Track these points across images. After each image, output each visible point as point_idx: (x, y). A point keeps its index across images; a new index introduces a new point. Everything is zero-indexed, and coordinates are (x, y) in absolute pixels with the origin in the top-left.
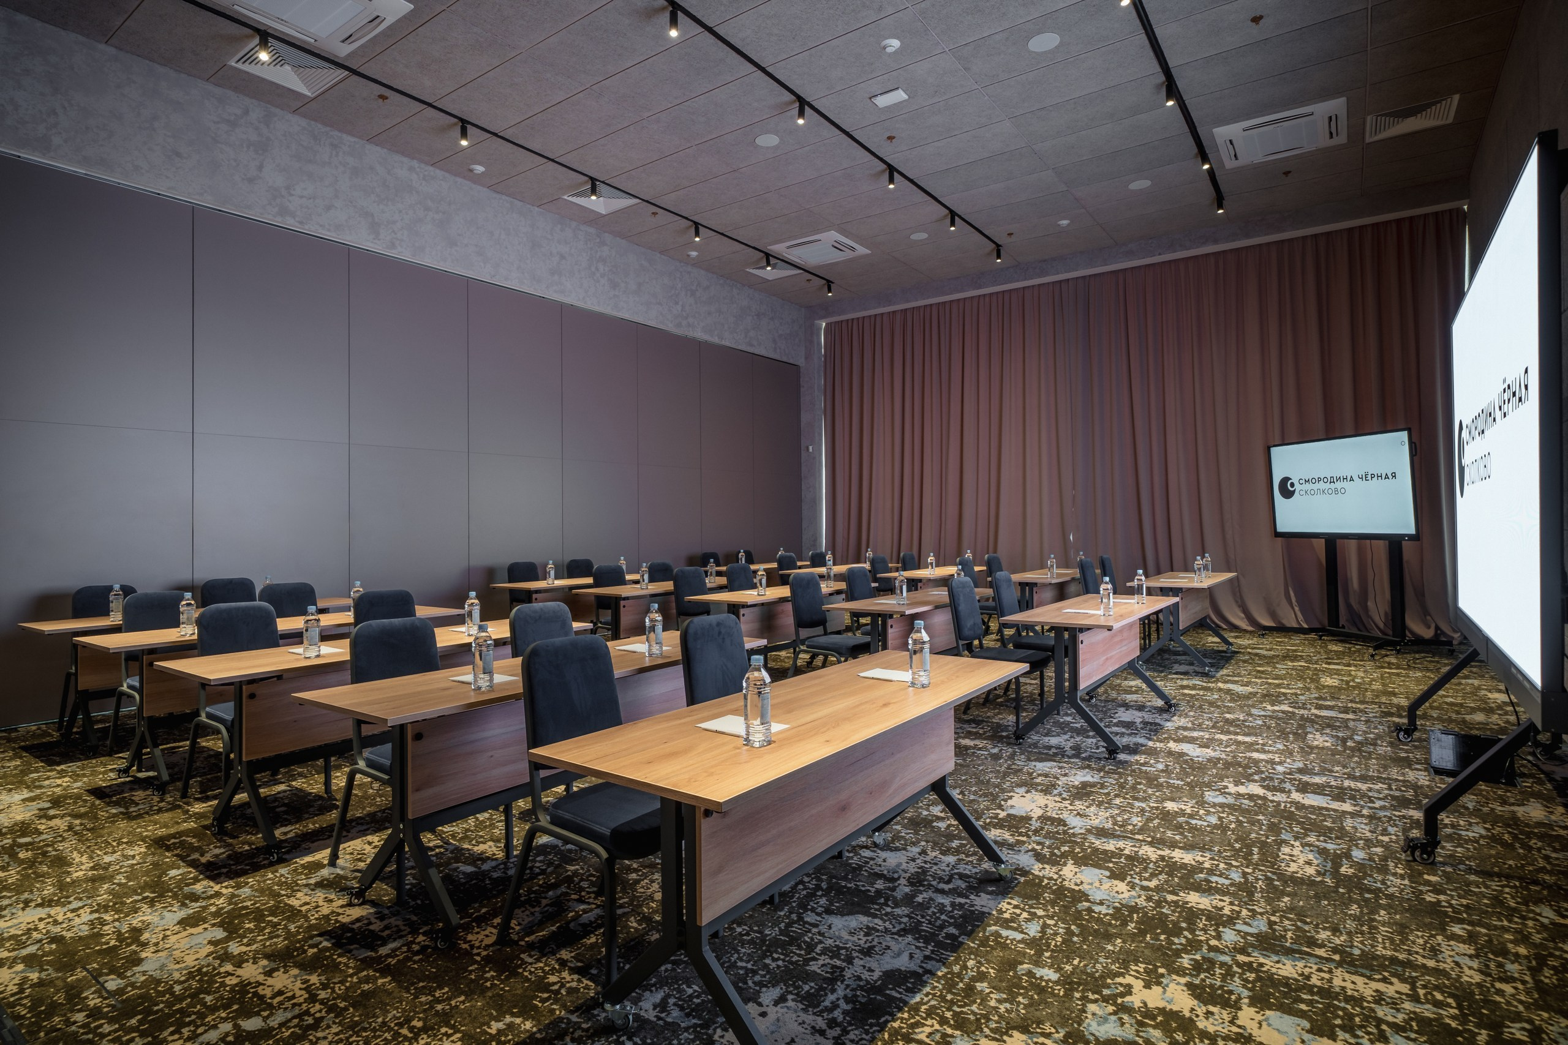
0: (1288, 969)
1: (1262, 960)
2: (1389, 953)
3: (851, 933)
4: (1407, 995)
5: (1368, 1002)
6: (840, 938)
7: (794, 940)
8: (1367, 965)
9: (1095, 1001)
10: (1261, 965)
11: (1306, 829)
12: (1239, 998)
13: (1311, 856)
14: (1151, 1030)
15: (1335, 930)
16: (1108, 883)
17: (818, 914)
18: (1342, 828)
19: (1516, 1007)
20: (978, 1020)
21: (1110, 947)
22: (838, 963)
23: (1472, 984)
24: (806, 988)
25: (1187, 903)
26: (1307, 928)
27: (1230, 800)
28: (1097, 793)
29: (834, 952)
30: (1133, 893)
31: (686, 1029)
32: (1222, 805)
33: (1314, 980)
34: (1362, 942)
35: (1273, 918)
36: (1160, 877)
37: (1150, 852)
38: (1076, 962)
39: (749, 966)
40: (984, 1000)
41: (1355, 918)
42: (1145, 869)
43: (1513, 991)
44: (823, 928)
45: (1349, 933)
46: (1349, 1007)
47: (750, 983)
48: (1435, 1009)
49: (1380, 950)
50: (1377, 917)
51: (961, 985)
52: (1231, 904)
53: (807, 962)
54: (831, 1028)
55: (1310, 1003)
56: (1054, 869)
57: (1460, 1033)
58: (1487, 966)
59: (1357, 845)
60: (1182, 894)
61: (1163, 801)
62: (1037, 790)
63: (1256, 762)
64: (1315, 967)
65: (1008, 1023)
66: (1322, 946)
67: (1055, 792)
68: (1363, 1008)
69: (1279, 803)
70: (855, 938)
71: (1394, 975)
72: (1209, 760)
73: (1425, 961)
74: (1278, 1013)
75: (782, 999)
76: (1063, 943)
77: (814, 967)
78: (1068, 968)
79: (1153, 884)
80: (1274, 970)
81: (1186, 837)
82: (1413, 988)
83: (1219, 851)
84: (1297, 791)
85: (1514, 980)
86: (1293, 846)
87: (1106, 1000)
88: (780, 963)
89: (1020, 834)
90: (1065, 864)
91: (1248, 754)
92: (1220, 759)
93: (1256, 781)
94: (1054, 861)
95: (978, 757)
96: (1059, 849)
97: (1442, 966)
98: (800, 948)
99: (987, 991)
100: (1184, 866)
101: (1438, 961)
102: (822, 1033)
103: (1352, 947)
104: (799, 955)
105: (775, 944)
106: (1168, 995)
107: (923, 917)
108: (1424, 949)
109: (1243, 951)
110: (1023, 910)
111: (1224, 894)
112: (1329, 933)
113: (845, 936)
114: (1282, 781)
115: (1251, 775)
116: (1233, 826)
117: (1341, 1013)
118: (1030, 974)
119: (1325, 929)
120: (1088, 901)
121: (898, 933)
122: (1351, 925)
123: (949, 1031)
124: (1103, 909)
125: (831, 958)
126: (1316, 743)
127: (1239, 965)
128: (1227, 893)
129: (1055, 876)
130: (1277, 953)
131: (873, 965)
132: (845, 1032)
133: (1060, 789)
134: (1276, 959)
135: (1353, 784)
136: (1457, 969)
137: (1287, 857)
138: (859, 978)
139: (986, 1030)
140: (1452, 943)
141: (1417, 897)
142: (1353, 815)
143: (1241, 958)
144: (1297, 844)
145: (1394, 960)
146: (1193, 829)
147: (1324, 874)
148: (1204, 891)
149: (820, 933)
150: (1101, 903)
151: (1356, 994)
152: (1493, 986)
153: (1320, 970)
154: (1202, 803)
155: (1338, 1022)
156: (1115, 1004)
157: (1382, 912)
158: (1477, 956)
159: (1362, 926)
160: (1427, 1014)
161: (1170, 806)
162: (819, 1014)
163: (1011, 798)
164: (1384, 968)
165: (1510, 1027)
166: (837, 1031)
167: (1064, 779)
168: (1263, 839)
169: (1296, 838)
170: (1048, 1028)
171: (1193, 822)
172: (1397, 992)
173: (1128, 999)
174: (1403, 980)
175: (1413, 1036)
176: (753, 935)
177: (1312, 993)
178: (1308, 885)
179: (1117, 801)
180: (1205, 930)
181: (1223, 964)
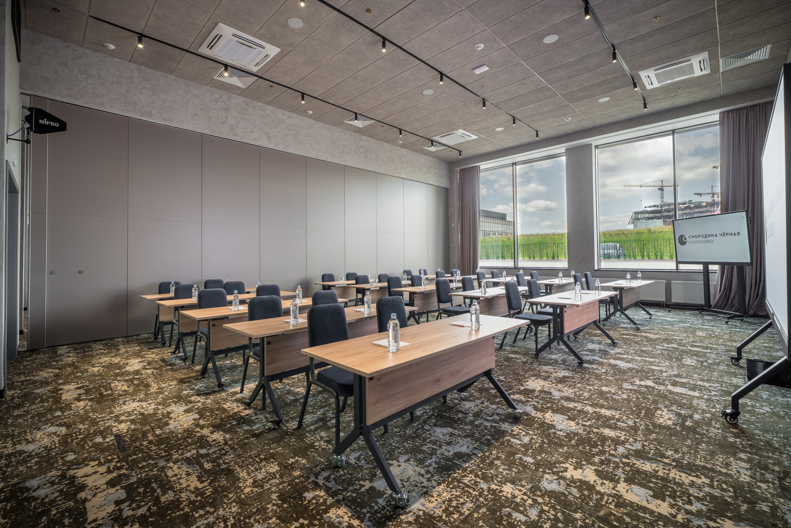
0: (648, 467)
1: (635, 462)
2: (702, 464)
3: (443, 435)
4: (707, 484)
5: (686, 486)
6: (438, 437)
7: (418, 436)
8: (690, 469)
9: (549, 473)
10: (635, 464)
11: (672, 403)
12: (620, 478)
13: (671, 416)
14: (572, 488)
15: (676, 451)
16: (566, 422)
17: (430, 426)
18: (691, 403)
19: (766, 495)
20: (492, 477)
21: (561, 450)
22: (435, 447)
23: (744, 482)
24: (420, 456)
25: (603, 433)
26: (661, 449)
27: (636, 388)
28: (570, 381)
29: (434, 442)
30: (578, 427)
31: (366, 469)
32: (631, 390)
33: (660, 473)
34: (689, 458)
35: (645, 443)
36: (592, 421)
37: (590, 409)
38: (543, 456)
39: (397, 445)
40: (497, 468)
41: (688, 446)
42: (586, 417)
43: (766, 487)
44: (431, 432)
45: (684, 453)
46: (675, 487)
47: (396, 452)
48: (721, 492)
49: (698, 462)
50: (700, 447)
51: (488, 461)
52: (625, 435)
53: (422, 445)
54: (427, 474)
55: (655, 483)
56: (542, 414)
57: (732, 504)
58: (755, 474)
59: (697, 413)
60: (601, 429)
61: (601, 386)
62: (541, 379)
63: (653, 371)
64: (662, 467)
65: (506, 479)
66: (668, 458)
67: (549, 380)
68: (682, 488)
69: (660, 390)
70: (445, 437)
71: (702, 474)
72: (629, 369)
73: (721, 469)
74: (638, 487)
75: (408, 460)
76: (539, 447)
77: (424, 448)
78: (539, 458)
79: (587, 424)
80: (640, 467)
81: (609, 403)
82: (712, 481)
83: (625, 411)
84: (671, 385)
85: (768, 482)
86: (663, 411)
87: (554, 473)
88: (410, 445)
89: (529, 398)
90: (547, 412)
91: (650, 367)
92: (635, 368)
93: (651, 379)
94: (542, 410)
95: (516, 362)
96: (546, 405)
97: (730, 472)
98: (420, 439)
99: (499, 464)
100: (605, 416)
101: (728, 470)
102: (423, 476)
103: (683, 459)
104: (419, 443)
105: (410, 437)
106: (585, 473)
107: (477, 430)
108: (722, 464)
109: (626, 457)
110: (523, 431)
111: (623, 430)
112: (672, 452)
113: (441, 436)
114: (665, 380)
115: (649, 376)
116: (634, 399)
117: (670, 489)
118: (521, 459)
119: (671, 450)
120: (555, 429)
121: (464, 437)
122: (685, 449)
123: (478, 480)
124: (561, 433)
125: (433, 445)
126: (687, 363)
127: (622, 463)
128: (625, 430)
129: (541, 417)
130: (643, 459)
131: (451, 449)
132: (433, 476)
133: (552, 378)
134: (643, 462)
135: (702, 383)
136: (738, 474)
137: (659, 416)
138: (443, 454)
139: (495, 481)
140: (738, 462)
141: (724, 439)
142: (698, 398)
143: (625, 460)
144: (666, 410)
145: (704, 467)
146: (613, 400)
147: (677, 425)
148: (613, 428)
149: (430, 434)
150: (561, 430)
151: (680, 481)
152: (756, 484)
153: (664, 469)
154: (621, 388)
155: (668, 493)
156: (558, 475)
157: (703, 445)
158: (750, 469)
159: (691, 450)
160: (716, 494)
161: (605, 389)
162: (423, 468)
163: (528, 381)
164: (698, 470)
165: (760, 504)
166: (429, 476)
167: (555, 374)
168: (648, 406)
169: (666, 407)
170: (524, 483)
171: (614, 397)
172: (702, 482)
173: (564, 474)
174: (707, 477)
175: (706, 503)
176: (401, 433)
177: (657, 479)
178: (667, 429)
179: (579, 385)
180: (609, 446)
181: (615, 462)
